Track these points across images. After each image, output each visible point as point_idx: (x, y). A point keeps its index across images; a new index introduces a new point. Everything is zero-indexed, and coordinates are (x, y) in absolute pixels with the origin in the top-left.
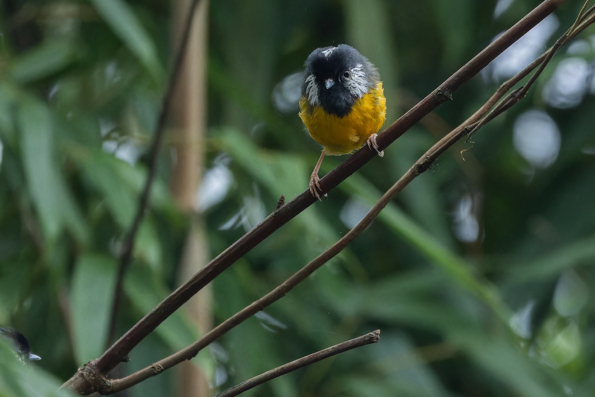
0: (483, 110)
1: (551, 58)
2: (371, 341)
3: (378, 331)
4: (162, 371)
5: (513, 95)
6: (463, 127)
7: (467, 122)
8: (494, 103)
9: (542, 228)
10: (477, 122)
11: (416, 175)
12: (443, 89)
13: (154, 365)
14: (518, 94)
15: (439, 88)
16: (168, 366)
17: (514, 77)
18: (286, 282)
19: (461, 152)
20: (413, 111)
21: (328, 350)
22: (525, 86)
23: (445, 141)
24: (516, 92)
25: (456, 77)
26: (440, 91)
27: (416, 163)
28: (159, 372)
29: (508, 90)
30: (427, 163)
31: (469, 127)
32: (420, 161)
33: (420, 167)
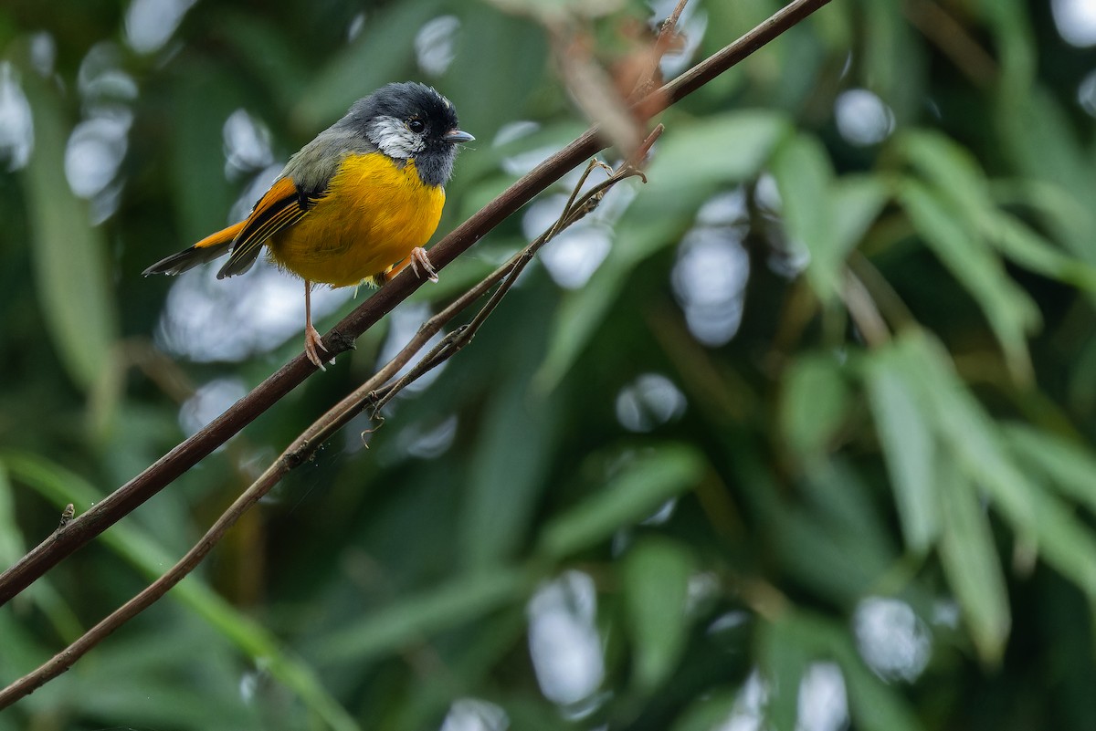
0: (395, 364)
1: (536, 243)
6: (364, 393)
7: (369, 383)
8: (413, 352)
10: (389, 386)
14: (457, 340)
18: (72, 646)
23: (334, 416)
24: (455, 335)
27: (286, 452)
29: (437, 330)
30: (305, 452)
31: (375, 392)
32: (293, 448)
33: (293, 459)
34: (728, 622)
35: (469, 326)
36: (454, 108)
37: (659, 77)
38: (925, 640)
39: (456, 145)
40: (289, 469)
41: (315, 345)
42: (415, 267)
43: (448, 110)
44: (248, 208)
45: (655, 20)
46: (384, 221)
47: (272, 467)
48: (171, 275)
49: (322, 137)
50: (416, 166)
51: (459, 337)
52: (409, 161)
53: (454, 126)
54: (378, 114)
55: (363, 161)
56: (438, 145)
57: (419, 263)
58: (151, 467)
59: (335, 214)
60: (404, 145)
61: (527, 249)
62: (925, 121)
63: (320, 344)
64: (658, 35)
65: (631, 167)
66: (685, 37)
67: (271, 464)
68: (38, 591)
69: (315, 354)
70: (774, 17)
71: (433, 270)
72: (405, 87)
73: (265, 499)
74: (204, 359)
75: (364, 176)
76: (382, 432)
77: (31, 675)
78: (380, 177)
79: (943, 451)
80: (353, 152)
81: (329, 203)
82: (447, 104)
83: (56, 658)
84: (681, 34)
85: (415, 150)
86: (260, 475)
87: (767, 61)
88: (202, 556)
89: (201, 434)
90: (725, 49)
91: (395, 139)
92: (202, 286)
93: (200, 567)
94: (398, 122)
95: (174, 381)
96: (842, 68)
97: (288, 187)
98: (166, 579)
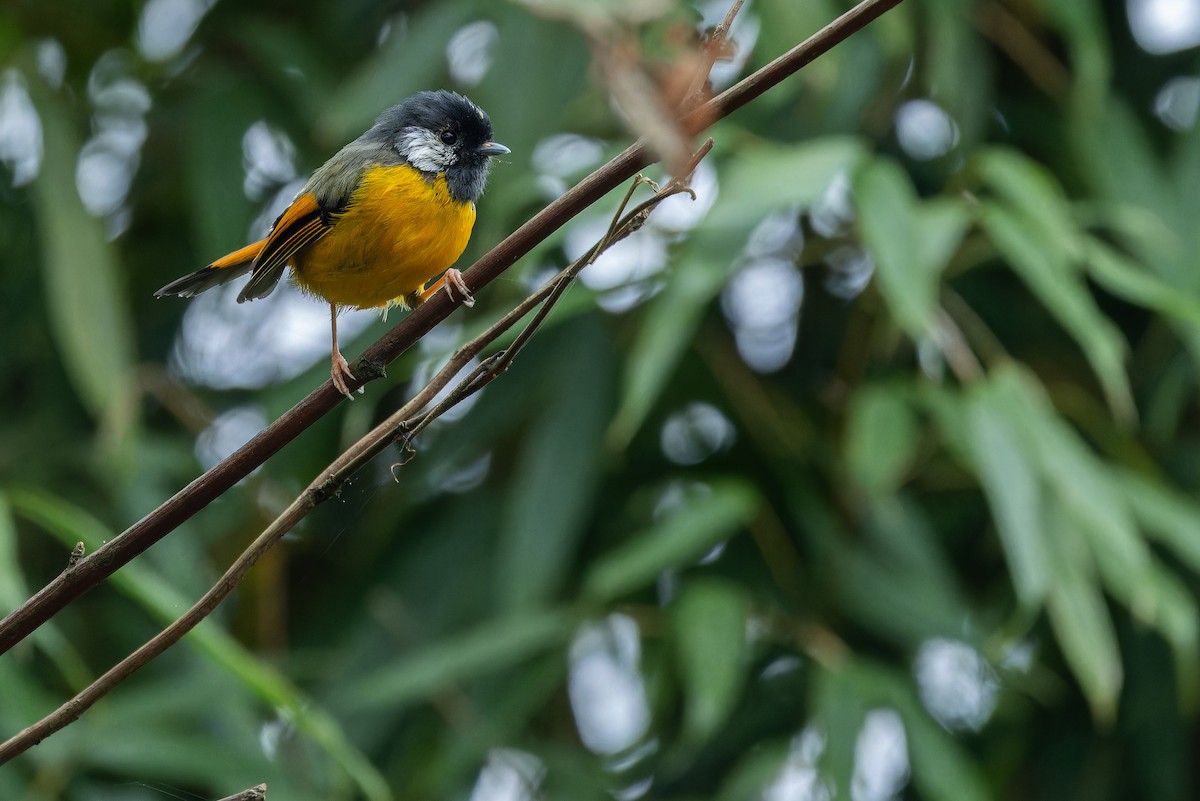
1: (578, 264)
5: (485, 368)
6: (394, 423)
7: (399, 413)
8: (447, 380)
9: (387, 609)
14: (493, 366)
18: (81, 694)
19: (392, 467)
23: (362, 449)
24: (491, 362)
27: (311, 487)
29: (471, 356)
30: (331, 487)
31: (406, 423)
32: (318, 482)
33: (318, 495)
34: (780, 667)
35: (506, 352)
36: (488, 117)
37: (708, 88)
38: (992, 686)
39: (490, 157)
40: (313, 505)
41: (342, 372)
42: (449, 290)
43: (481, 120)
44: (268, 225)
45: (704, 25)
46: (410, 237)
47: (296, 502)
48: (184, 297)
49: (348, 149)
50: (446, 180)
51: (495, 364)
52: (439, 175)
53: (488, 138)
54: (407, 125)
55: (390, 174)
56: (470, 157)
57: (453, 285)
58: (167, 502)
59: (357, 230)
60: (435, 157)
61: (568, 270)
62: (993, 137)
63: (347, 371)
64: (708, 42)
65: (679, 183)
66: (736, 44)
67: (295, 499)
68: (45, 634)
69: (342, 383)
70: (833, 24)
71: (468, 293)
72: (437, 96)
73: (288, 536)
74: (223, 386)
75: (390, 188)
76: (413, 465)
77: (38, 725)
78: (407, 190)
79: (1048, 494)
80: (378, 164)
81: (350, 219)
82: (481, 114)
83: (66, 705)
84: (732, 40)
85: (446, 163)
86: (284, 510)
87: (825, 71)
88: (221, 598)
89: (220, 468)
90: (780, 58)
91: (425, 151)
92: (218, 309)
93: (218, 610)
94: (428, 134)
95: (190, 409)
96: (904, 77)
97: (309, 203)
98: (182, 622)
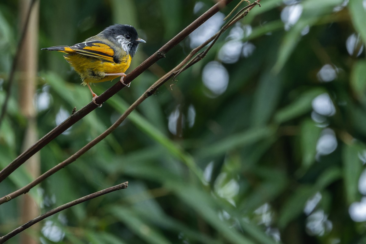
0: (182, 63)
2: (123, 187)
3: (127, 182)
4: (10, 199)
5: (198, 56)
7: (174, 69)
8: (188, 60)
10: (179, 70)
11: (147, 97)
12: (161, 52)
13: (7, 196)
14: (201, 56)
15: (158, 51)
16: (14, 197)
17: (200, 46)
19: (171, 86)
20: (145, 63)
21: (100, 192)
22: (205, 51)
23: (162, 80)
24: (200, 54)
25: (167, 45)
26: (159, 52)
27: (147, 91)
28: (9, 200)
30: (152, 91)
31: (175, 72)
33: (149, 93)
83: (72, 156)
